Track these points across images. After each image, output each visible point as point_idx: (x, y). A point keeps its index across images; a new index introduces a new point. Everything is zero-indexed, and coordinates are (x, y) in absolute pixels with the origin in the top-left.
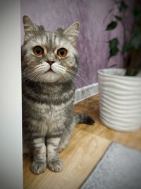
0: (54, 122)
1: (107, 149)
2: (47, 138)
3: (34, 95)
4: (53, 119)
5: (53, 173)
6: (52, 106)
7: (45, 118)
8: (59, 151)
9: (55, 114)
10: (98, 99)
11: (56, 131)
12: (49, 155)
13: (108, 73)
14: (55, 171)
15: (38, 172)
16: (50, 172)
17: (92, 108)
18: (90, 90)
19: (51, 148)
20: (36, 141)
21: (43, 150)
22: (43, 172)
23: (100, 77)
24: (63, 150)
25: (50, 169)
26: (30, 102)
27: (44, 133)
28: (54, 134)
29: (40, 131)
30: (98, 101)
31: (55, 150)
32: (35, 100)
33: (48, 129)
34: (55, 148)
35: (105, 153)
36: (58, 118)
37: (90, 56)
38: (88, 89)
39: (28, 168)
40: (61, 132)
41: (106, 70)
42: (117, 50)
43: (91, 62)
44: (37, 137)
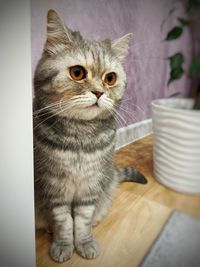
0: (84, 179)
1: (167, 222)
2: (74, 205)
3: (52, 136)
4: (83, 176)
5: (84, 260)
6: (82, 154)
7: (70, 173)
9: (86, 168)
10: (150, 143)
11: (88, 195)
12: (77, 232)
13: (166, 105)
14: (87, 258)
15: (61, 260)
16: (79, 258)
17: (141, 157)
18: (139, 131)
19: (80, 222)
20: (57, 211)
21: (68, 224)
23: (155, 112)
24: (99, 223)
25: (79, 254)
26: (46, 149)
27: (68, 198)
28: (85, 199)
29: (63, 195)
30: (151, 146)
31: (87, 224)
32: (54, 145)
33: (76, 193)
34: (87, 221)
35: (163, 229)
36: (91, 173)
37: (138, 80)
38: (135, 129)
39: (45, 251)
40: (95, 197)
41: (163, 101)
42: (181, 71)
43: (140, 88)
44: (58, 205)
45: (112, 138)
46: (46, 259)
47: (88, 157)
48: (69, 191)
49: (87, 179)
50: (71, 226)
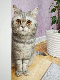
1: (50, 66)
2: (23, 60)
4: (26, 51)
5: (25, 76)
7: (22, 50)
8: (28, 66)
10: (46, 43)
11: (27, 57)
13: (51, 31)
14: (26, 76)
15: (19, 76)
16: (24, 76)
17: (43, 47)
18: (42, 39)
19: (25, 65)
20: (18, 61)
22: (21, 76)
23: (47, 33)
24: (30, 65)
25: (24, 74)
28: (26, 58)
29: (20, 57)
31: (27, 66)
32: (17, 42)
34: (27, 65)
35: (49, 68)
36: (28, 50)
37: (42, 24)
39: (14, 73)
40: (29, 58)
42: (55, 21)
43: (43, 26)
44: (18, 60)
45: (35, 41)
46: (14, 76)
47: (28, 46)
48: (22, 55)
49: (27, 52)
50: (22, 66)
